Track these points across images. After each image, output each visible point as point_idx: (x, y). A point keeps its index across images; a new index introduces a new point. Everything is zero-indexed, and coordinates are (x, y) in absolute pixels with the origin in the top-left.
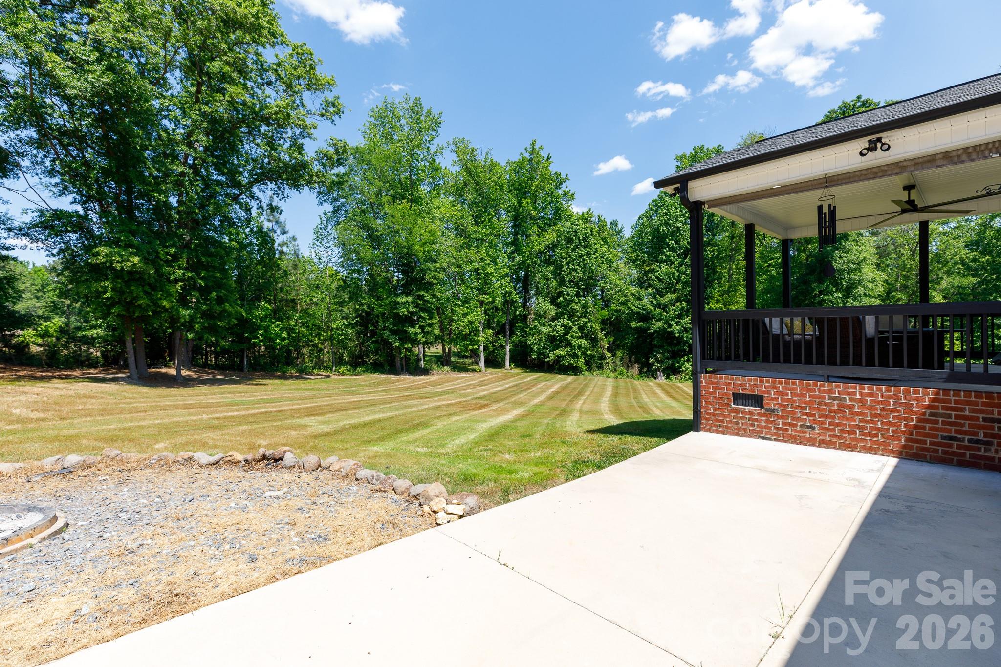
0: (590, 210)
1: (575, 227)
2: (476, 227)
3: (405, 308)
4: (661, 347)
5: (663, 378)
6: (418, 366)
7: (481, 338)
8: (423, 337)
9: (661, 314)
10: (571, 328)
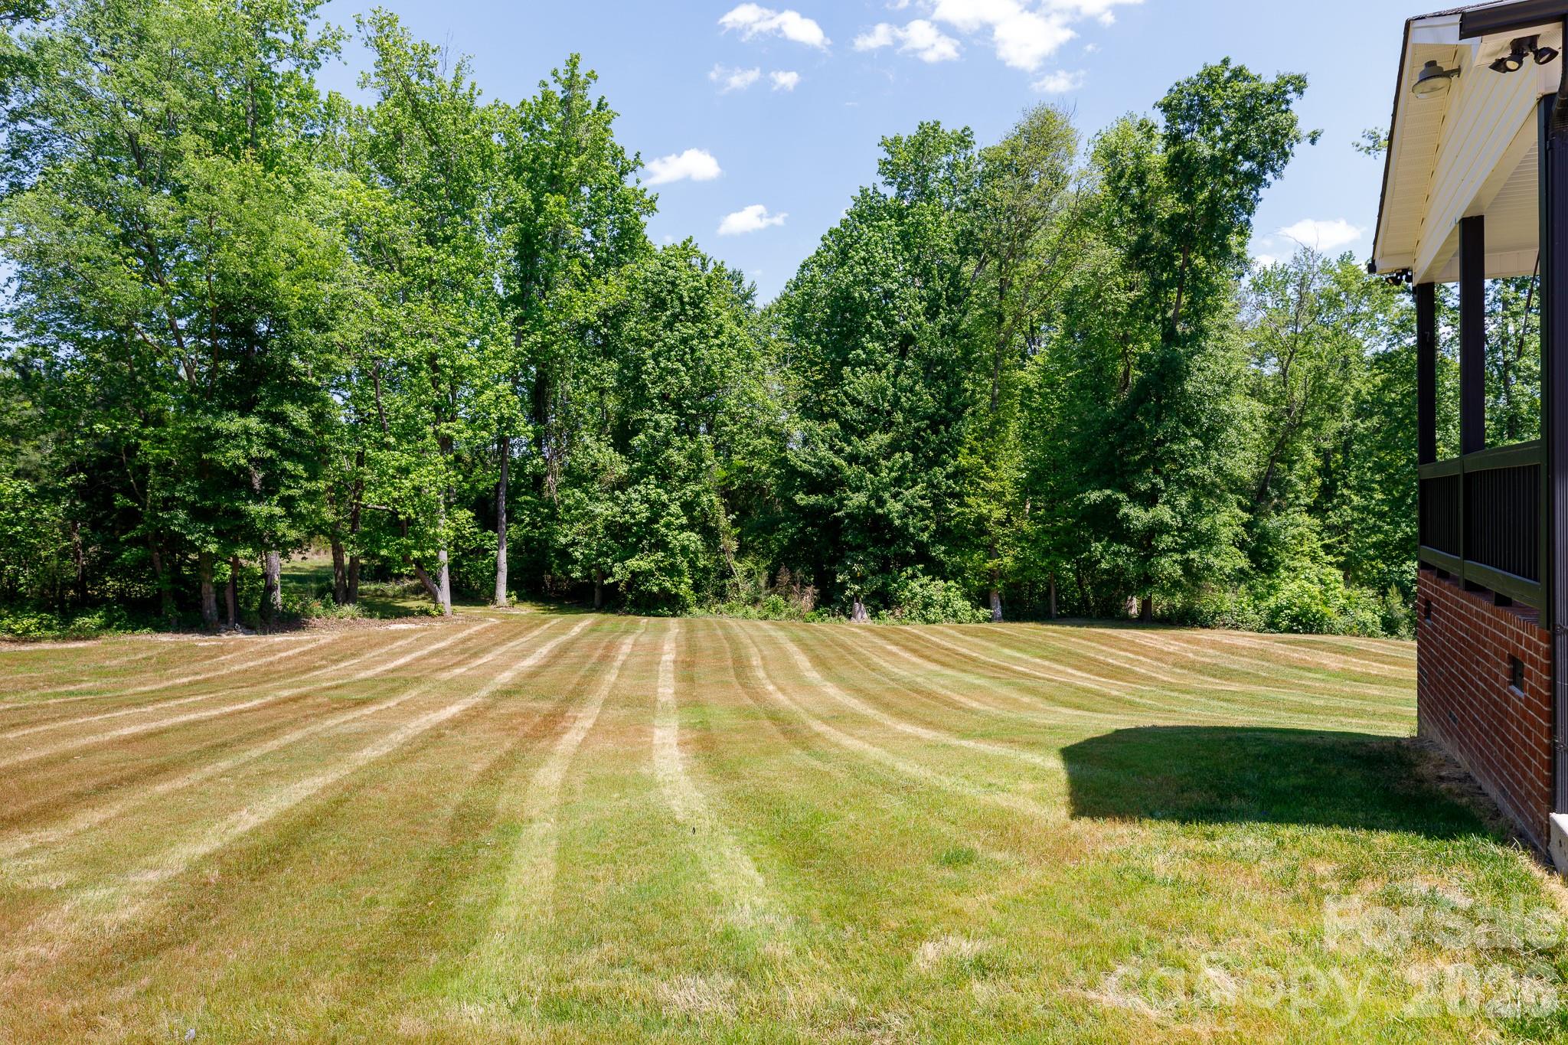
0: (690, 241)
1: (670, 272)
2: (429, 251)
3: (238, 447)
4: (861, 548)
5: (866, 616)
6: (266, 605)
7: (444, 529)
8: (290, 527)
9: (861, 478)
10: (664, 506)
